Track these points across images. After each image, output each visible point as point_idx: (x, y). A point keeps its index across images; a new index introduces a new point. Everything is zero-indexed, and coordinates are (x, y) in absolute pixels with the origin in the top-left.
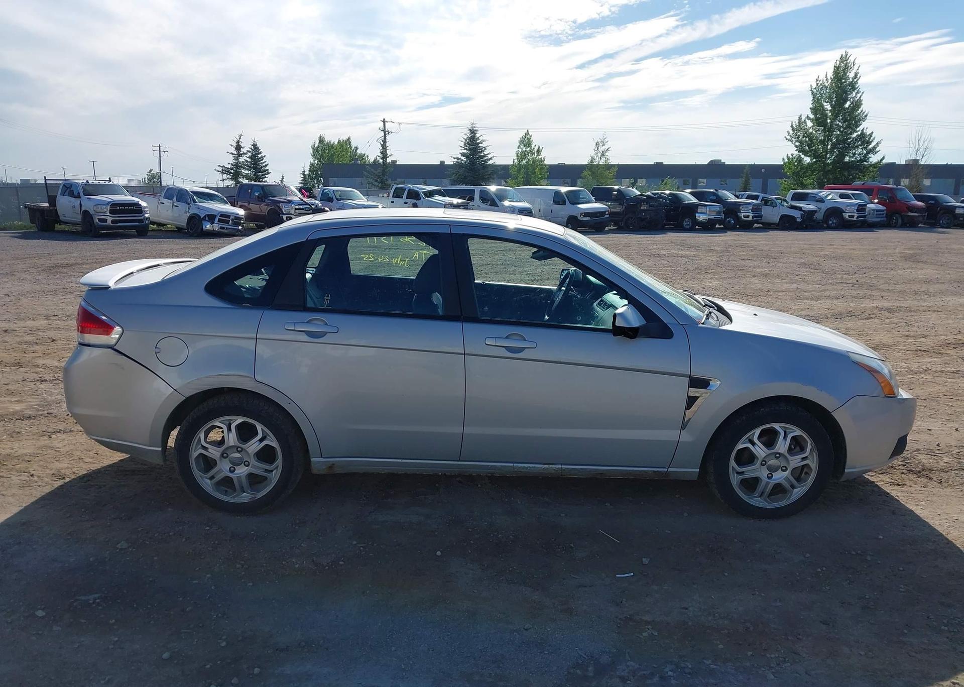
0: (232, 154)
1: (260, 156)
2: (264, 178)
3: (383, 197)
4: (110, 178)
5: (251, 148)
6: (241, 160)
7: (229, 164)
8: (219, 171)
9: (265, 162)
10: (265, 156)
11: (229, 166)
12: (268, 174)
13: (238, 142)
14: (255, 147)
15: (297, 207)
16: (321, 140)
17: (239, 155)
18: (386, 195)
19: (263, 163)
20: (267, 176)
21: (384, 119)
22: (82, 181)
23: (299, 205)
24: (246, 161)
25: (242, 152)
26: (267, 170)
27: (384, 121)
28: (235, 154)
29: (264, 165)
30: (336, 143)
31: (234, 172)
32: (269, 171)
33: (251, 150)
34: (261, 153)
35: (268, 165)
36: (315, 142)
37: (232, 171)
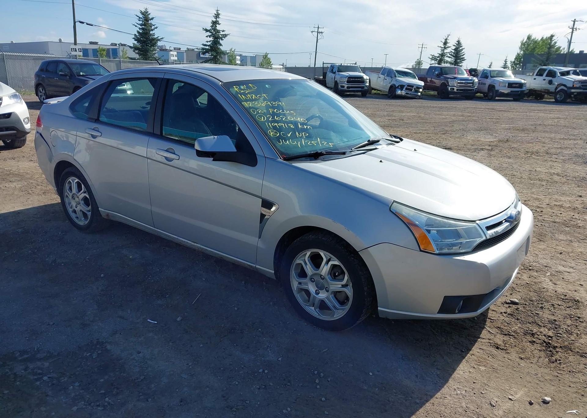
0: (441, 47)
1: (461, 48)
2: (461, 63)
3: (529, 75)
4: (356, 62)
5: (456, 44)
6: (446, 51)
7: (438, 54)
8: (430, 58)
9: (464, 52)
10: (464, 49)
11: (437, 55)
12: (464, 61)
13: (446, 40)
14: (459, 43)
15: (459, 81)
16: (529, 38)
17: (445, 48)
18: (531, 74)
19: (462, 53)
20: (463, 62)
21: (575, 19)
22: (338, 64)
23: (461, 80)
24: (451, 52)
25: (447, 46)
26: (464, 58)
27: (574, 22)
28: (443, 48)
29: (462, 54)
30: (539, 39)
31: (441, 59)
32: (465, 59)
33: (456, 45)
34: (462, 47)
35: (464, 54)
36: (524, 39)
37: (438, 59)
